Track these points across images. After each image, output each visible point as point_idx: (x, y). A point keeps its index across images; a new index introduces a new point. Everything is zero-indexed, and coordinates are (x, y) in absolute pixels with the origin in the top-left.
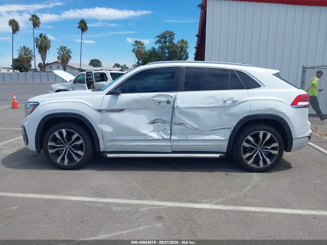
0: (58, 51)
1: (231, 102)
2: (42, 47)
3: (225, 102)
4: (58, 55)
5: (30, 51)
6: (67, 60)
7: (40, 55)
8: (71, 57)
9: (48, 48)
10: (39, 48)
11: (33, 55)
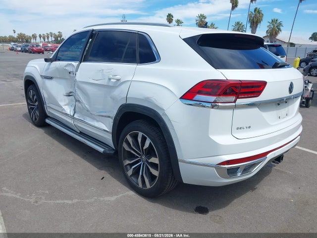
0: (269, 24)
1: (115, 81)
2: (253, 22)
3: (110, 79)
4: (267, 29)
5: (243, 26)
6: (276, 34)
7: (251, 29)
8: (281, 31)
9: (260, 22)
10: (251, 23)
11: (245, 29)
